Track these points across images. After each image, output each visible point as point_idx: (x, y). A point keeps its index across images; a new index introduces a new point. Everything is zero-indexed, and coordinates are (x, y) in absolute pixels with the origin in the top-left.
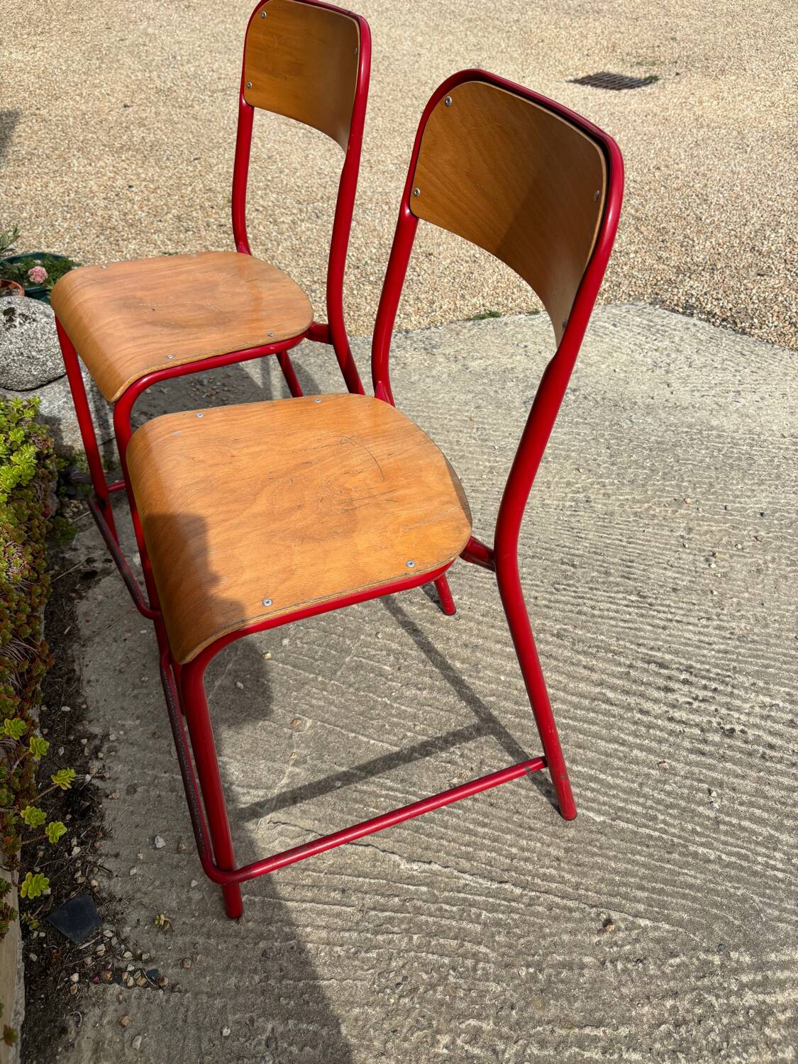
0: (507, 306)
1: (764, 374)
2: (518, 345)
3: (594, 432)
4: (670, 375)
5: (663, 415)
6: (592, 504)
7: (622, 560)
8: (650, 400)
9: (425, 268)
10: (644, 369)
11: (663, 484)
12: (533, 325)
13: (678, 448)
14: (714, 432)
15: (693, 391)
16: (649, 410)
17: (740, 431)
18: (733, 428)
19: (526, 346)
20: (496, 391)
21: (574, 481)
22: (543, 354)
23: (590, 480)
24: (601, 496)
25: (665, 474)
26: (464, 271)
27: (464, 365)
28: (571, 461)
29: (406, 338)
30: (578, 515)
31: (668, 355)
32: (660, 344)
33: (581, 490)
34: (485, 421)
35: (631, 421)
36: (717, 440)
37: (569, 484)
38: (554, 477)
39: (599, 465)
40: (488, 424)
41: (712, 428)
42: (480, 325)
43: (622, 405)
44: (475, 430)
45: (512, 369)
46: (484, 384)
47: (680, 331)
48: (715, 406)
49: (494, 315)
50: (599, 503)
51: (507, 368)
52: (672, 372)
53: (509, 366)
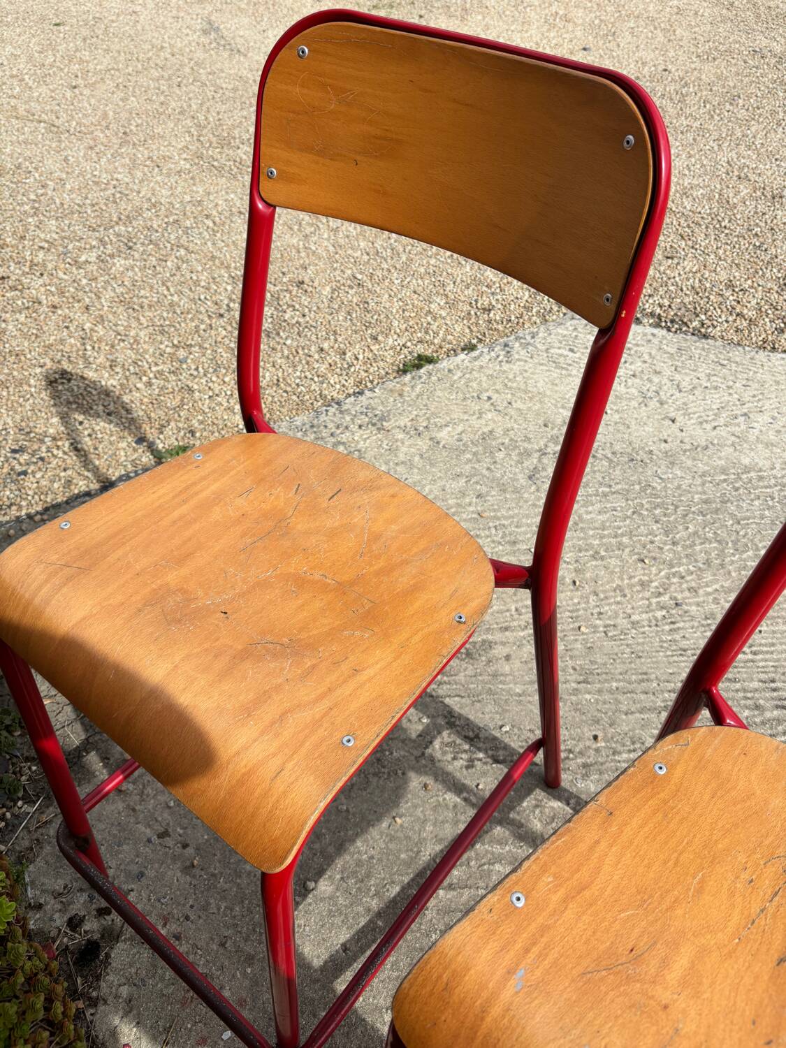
0: (432, 343)
1: (756, 385)
2: (479, 398)
3: (630, 502)
4: (666, 406)
5: (689, 463)
6: (685, 607)
7: (761, 681)
8: (663, 445)
9: (306, 304)
10: (634, 403)
11: (741, 559)
12: (482, 367)
13: (729, 505)
14: (753, 474)
15: (701, 423)
16: (671, 459)
17: (778, 466)
18: (768, 464)
19: (489, 398)
20: (488, 469)
21: (647, 578)
22: (515, 405)
23: (663, 573)
24: (687, 594)
25: (735, 543)
26: (355, 300)
27: (431, 439)
28: (627, 550)
29: (341, 412)
30: (679, 628)
31: (650, 380)
32: (633, 367)
33: (661, 590)
34: (499, 514)
35: (661, 478)
36: (761, 484)
37: (643, 584)
38: (622, 580)
39: (661, 549)
40: (506, 518)
41: (747, 470)
42: (420, 377)
43: (639, 458)
44: (493, 531)
45: (491, 432)
46: (469, 461)
47: (643, 346)
48: (733, 438)
49: (430, 360)
50: (690, 604)
51: (484, 433)
52: (667, 403)
53: (486, 430)
